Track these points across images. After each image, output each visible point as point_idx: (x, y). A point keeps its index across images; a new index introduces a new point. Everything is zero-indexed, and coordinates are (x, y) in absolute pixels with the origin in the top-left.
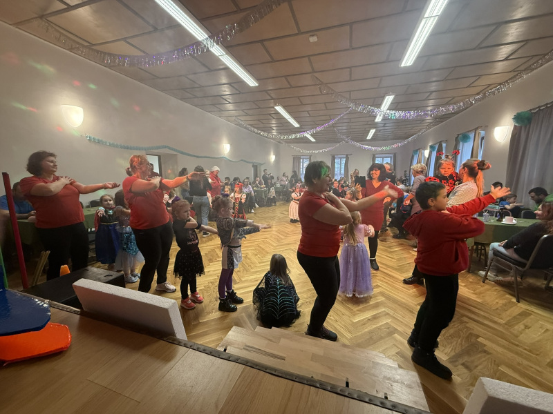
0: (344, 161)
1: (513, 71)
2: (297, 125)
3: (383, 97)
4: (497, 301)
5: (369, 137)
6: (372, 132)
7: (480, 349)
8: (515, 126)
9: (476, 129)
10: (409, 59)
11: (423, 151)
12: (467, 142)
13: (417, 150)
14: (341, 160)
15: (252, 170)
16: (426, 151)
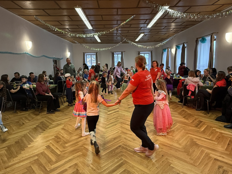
0: (120, 56)
5: (137, 40)
9: (211, 35)
11: (170, 49)
12: (205, 43)
13: (165, 49)
14: (118, 56)
15: (52, 64)
16: (172, 49)
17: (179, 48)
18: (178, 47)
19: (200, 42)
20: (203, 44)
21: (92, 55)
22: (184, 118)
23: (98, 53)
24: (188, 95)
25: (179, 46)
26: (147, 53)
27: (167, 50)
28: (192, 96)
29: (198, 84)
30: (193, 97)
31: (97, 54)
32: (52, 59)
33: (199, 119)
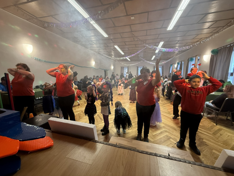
1: (211, 33)
2: (123, 54)
3: (159, 43)
4: (208, 125)
5: (153, 59)
6: (154, 57)
7: (204, 144)
8: (212, 55)
9: (196, 56)
10: (171, 27)
13: (172, 65)
15: (104, 72)
16: (175, 65)
20: (192, 62)
25: (179, 63)
31: (128, 67)
32: (104, 70)
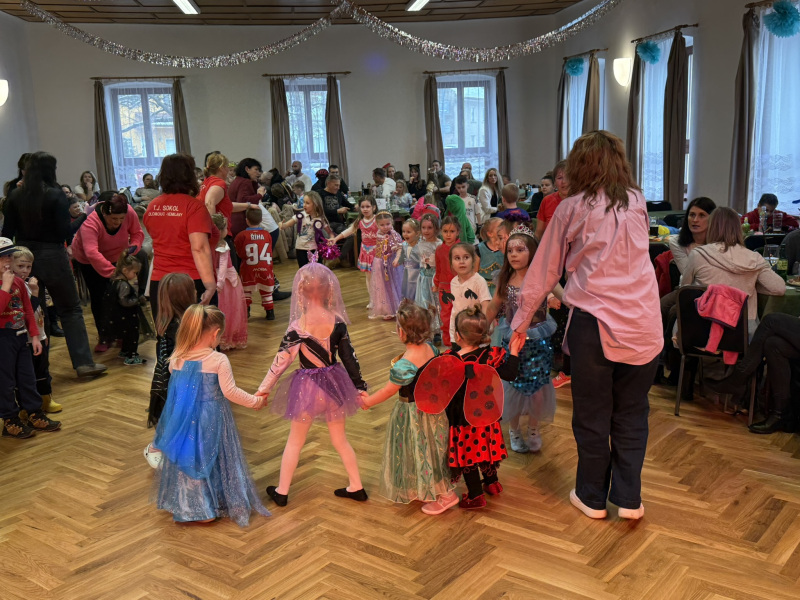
0: (320, 98)
11: (601, 61)
12: (791, 32)
13: (578, 60)
14: (307, 98)
16: (617, 63)
17: (654, 59)
18: (645, 50)
19: (764, 31)
20: (780, 41)
21: (150, 91)
22: (685, 489)
23: (188, 80)
24: (704, 346)
25: (655, 46)
26: (474, 84)
27: (586, 65)
28: (725, 353)
29: (758, 285)
30: (730, 359)
31: (183, 85)
33: (767, 488)
